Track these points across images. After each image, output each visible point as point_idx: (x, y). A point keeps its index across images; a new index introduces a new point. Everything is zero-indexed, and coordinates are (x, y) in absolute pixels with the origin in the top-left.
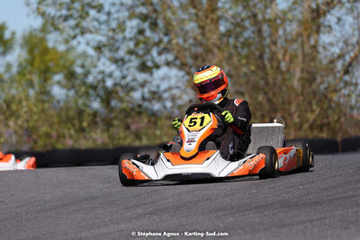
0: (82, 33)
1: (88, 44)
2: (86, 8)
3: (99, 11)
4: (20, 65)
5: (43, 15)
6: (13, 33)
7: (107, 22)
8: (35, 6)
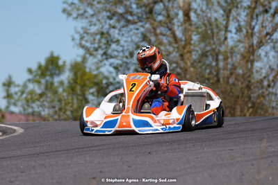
0: (107, 59)
1: (110, 65)
2: (110, 43)
3: (117, 45)
4: (69, 82)
5: (83, 47)
6: (64, 62)
7: (123, 51)
8: (78, 42)
